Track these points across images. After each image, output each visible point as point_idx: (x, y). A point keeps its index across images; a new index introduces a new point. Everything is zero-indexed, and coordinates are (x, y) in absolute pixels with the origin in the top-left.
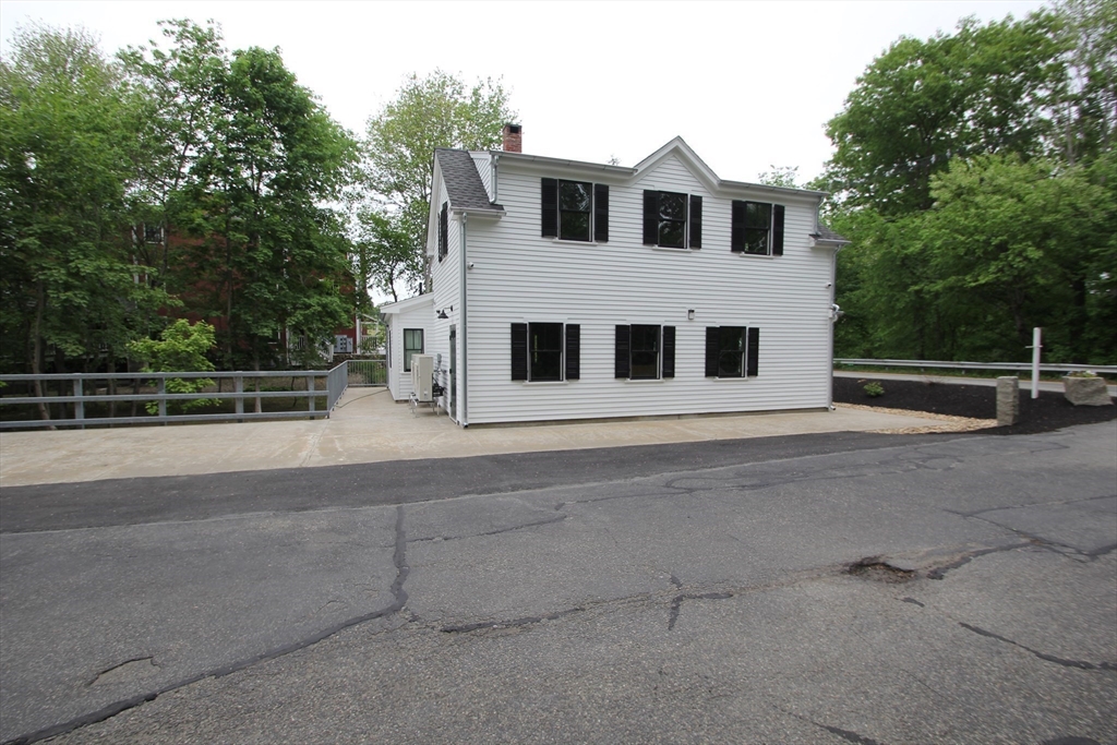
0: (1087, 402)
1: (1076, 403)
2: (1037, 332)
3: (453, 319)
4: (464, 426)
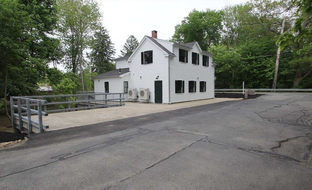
0: (253, 94)
1: (251, 95)
2: (243, 82)
3: (159, 79)
4: (169, 104)
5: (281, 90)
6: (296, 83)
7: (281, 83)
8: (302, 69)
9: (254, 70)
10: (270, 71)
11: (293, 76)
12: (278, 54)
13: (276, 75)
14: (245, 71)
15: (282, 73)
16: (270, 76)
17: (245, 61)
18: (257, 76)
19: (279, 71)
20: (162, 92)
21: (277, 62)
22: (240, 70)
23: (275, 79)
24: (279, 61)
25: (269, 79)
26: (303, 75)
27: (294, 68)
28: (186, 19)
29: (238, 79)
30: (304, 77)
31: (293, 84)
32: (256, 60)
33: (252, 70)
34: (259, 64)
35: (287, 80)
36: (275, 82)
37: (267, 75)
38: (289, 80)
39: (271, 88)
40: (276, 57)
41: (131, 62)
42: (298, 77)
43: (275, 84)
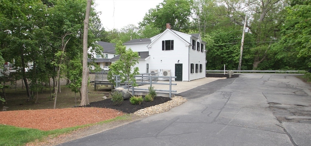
3: (180, 63)
4: (188, 81)
5: (245, 71)
6: (255, 66)
7: (245, 65)
8: (260, 55)
9: (224, 55)
10: (237, 56)
11: (253, 60)
12: (242, 42)
13: (241, 59)
14: (217, 55)
15: (245, 57)
16: (237, 60)
17: (217, 46)
18: (226, 59)
19: (243, 56)
20: (182, 72)
21: (242, 48)
22: (213, 54)
23: (240, 62)
24: (243, 48)
25: (236, 62)
26: (260, 59)
27: (254, 54)
28: (161, 5)
29: (211, 62)
30: (261, 61)
31: (253, 66)
32: (225, 46)
33: (222, 54)
34: (227, 49)
35: (248, 63)
36: (240, 64)
37: (234, 59)
38: (250, 63)
39: (237, 70)
40: (241, 44)
41: (151, 48)
42: (257, 61)
43: (240, 66)
